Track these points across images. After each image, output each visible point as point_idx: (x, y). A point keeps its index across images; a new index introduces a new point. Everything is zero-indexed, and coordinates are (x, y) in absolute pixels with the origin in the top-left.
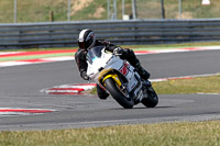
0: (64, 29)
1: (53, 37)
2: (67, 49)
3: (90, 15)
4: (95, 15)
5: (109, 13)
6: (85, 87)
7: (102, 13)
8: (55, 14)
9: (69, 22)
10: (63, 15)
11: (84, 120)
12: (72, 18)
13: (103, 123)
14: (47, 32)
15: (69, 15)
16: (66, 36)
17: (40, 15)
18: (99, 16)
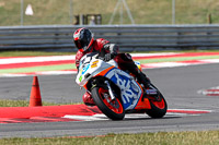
14: (205, 34)
17: (198, 17)
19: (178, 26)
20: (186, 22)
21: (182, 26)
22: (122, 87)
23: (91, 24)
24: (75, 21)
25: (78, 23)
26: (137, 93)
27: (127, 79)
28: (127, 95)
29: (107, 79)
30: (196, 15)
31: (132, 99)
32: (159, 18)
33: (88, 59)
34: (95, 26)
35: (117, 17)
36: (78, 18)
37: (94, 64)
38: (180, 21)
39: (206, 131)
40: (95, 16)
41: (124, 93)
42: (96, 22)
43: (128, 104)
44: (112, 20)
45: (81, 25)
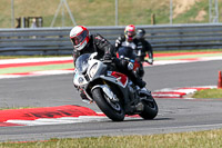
0: (166, 32)
2: (169, 52)
3: (192, 19)
4: (197, 19)
5: (210, 17)
6: (187, 91)
7: (204, 17)
8: (157, 17)
9: (170, 25)
10: (165, 18)
11: (186, 124)
12: (173, 20)
13: (204, 127)
14: (149, 35)
15: (171, 18)
16: (168, 39)
17: (142, 18)
18: (201, 19)
23: (32, 27)
24: (17, 24)
25: (19, 26)
30: (139, 15)
32: (102, 20)
34: (36, 29)
35: (59, 20)
36: (19, 20)
38: (123, 23)
39: (151, 134)
40: (37, 18)
42: (37, 24)
44: (53, 22)
45: (22, 28)
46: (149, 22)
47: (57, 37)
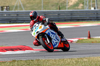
0: (65, 13)
1: (60, 17)
3: (76, 8)
4: (79, 7)
5: (85, 7)
7: (82, 7)
9: (67, 10)
10: (64, 7)
12: (68, 8)
14: (57, 15)
15: (67, 7)
16: (66, 17)
17: (54, 7)
19: (44, 11)
20: (48, 9)
21: (46, 11)
22: (52, 37)
26: (58, 40)
27: (54, 34)
28: (54, 41)
29: (46, 34)
31: (57, 43)
33: (37, 25)
35: (16, 7)
37: (41, 27)
38: (45, 9)
39: (58, 59)
41: (53, 40)
43: (55, 45)
46: (57, 9)
47: (16, 15)
